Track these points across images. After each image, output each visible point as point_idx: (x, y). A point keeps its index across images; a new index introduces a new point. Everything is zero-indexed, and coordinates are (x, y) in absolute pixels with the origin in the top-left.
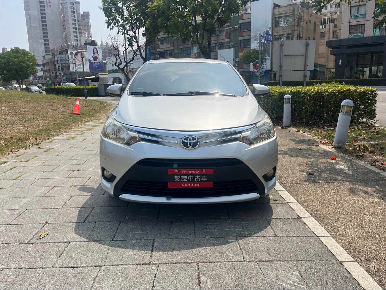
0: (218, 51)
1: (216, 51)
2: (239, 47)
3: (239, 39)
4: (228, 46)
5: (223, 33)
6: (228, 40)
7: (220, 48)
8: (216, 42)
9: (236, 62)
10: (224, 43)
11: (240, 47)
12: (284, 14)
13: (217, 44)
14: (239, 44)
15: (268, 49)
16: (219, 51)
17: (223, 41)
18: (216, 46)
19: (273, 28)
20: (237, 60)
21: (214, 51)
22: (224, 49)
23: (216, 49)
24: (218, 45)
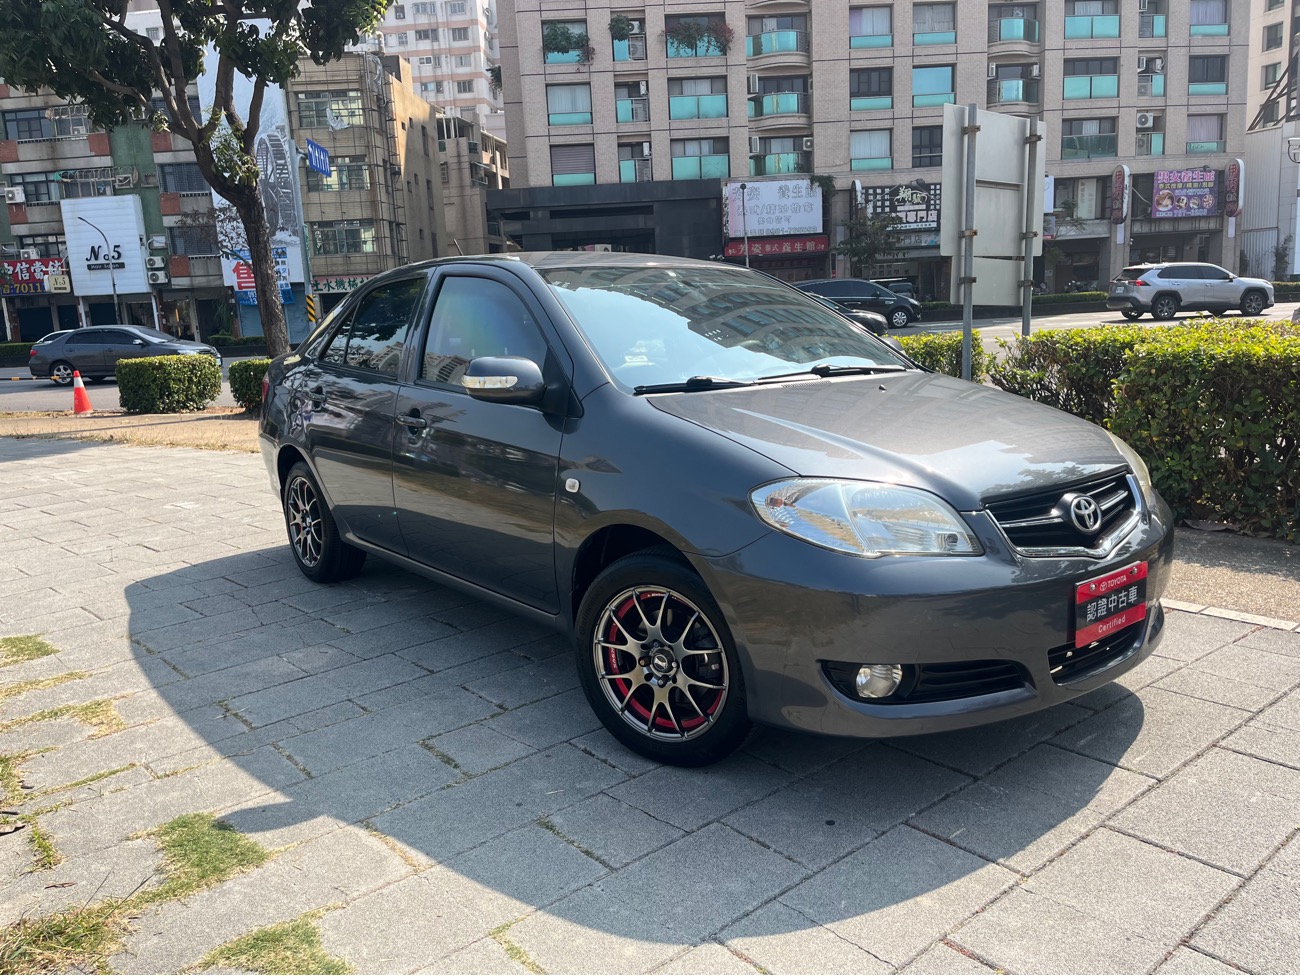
0: (62, 202)
1: (52, 204)
2: (161, 190)
3: (156, 162)
4: (106, 184)
5: (79, 132)
6: (107, 161)
7: (70, 191)
8: (48, 166)
9: (153, 251)
10: (86, 172)
11: (166, 189)
12: (326, 83)
13: (55, 177)
14: (156, 180)
15: (287, 205)
16: (67, 205)
17: (81, 164)
18: (47, 182)
19: (292, 131)
20: (156, 245)
21: (42, 205)
22: (90, 195)
23: (48, 193)
24: (60, 178)
